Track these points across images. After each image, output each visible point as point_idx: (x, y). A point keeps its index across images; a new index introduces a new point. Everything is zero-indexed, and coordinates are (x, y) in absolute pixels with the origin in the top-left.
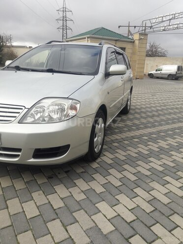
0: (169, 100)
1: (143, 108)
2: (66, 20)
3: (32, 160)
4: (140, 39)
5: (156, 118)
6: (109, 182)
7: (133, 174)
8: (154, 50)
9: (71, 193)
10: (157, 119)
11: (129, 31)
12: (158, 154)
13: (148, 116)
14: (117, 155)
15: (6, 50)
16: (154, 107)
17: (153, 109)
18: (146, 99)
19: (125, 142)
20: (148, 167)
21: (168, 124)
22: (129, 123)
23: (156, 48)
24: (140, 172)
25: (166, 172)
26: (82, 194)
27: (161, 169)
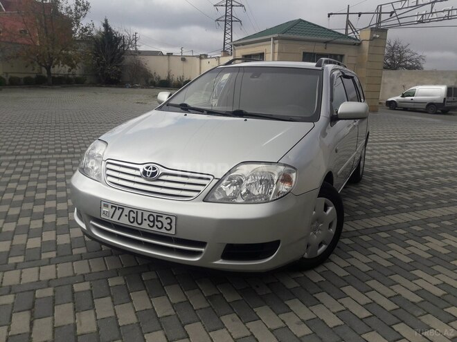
0: (436, 156)
1: (387, 171)
2: (232, 6)
3: (220, 262)
4: (372, 39)
5: (415, 193)
6: (347, 309)
7: (389, 298)
8: (396, 55)
9: (284, 323)
10: (418, 195)
11: (348, 23)
12: (429, 264)
13: (400, 188)
14: (352, 261)
15: (128, 60)
16: (408, 170)
17: (407, 174)
18: (390, 153)
19: (363, 237)
20: (415, 288)
21: (440, 205)
22: (365, 201)
23: (400, 52)
24: (399, 295)
25: (448, 298)
26: (304, 326)
27: (439, 292)
